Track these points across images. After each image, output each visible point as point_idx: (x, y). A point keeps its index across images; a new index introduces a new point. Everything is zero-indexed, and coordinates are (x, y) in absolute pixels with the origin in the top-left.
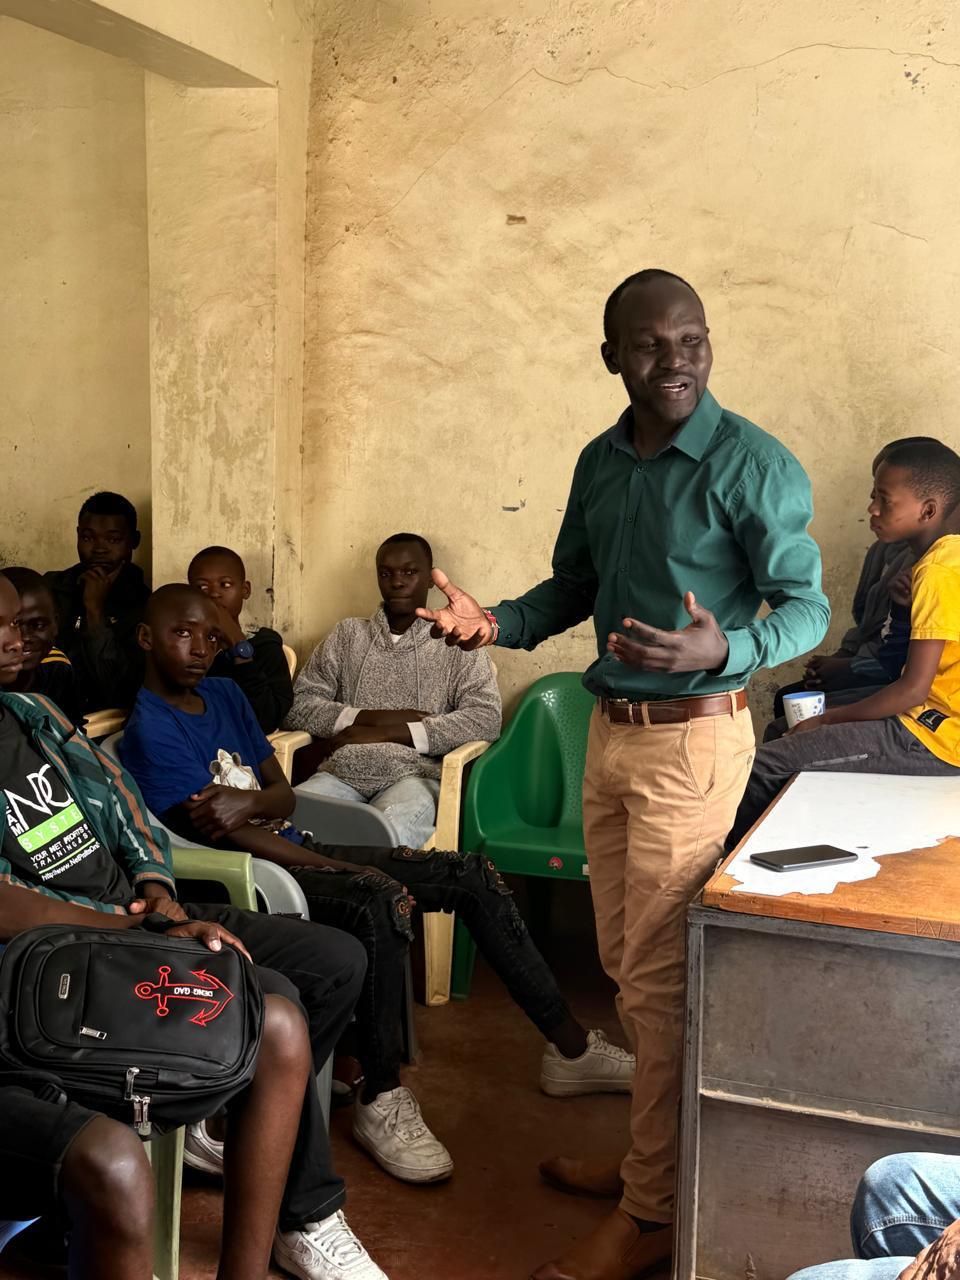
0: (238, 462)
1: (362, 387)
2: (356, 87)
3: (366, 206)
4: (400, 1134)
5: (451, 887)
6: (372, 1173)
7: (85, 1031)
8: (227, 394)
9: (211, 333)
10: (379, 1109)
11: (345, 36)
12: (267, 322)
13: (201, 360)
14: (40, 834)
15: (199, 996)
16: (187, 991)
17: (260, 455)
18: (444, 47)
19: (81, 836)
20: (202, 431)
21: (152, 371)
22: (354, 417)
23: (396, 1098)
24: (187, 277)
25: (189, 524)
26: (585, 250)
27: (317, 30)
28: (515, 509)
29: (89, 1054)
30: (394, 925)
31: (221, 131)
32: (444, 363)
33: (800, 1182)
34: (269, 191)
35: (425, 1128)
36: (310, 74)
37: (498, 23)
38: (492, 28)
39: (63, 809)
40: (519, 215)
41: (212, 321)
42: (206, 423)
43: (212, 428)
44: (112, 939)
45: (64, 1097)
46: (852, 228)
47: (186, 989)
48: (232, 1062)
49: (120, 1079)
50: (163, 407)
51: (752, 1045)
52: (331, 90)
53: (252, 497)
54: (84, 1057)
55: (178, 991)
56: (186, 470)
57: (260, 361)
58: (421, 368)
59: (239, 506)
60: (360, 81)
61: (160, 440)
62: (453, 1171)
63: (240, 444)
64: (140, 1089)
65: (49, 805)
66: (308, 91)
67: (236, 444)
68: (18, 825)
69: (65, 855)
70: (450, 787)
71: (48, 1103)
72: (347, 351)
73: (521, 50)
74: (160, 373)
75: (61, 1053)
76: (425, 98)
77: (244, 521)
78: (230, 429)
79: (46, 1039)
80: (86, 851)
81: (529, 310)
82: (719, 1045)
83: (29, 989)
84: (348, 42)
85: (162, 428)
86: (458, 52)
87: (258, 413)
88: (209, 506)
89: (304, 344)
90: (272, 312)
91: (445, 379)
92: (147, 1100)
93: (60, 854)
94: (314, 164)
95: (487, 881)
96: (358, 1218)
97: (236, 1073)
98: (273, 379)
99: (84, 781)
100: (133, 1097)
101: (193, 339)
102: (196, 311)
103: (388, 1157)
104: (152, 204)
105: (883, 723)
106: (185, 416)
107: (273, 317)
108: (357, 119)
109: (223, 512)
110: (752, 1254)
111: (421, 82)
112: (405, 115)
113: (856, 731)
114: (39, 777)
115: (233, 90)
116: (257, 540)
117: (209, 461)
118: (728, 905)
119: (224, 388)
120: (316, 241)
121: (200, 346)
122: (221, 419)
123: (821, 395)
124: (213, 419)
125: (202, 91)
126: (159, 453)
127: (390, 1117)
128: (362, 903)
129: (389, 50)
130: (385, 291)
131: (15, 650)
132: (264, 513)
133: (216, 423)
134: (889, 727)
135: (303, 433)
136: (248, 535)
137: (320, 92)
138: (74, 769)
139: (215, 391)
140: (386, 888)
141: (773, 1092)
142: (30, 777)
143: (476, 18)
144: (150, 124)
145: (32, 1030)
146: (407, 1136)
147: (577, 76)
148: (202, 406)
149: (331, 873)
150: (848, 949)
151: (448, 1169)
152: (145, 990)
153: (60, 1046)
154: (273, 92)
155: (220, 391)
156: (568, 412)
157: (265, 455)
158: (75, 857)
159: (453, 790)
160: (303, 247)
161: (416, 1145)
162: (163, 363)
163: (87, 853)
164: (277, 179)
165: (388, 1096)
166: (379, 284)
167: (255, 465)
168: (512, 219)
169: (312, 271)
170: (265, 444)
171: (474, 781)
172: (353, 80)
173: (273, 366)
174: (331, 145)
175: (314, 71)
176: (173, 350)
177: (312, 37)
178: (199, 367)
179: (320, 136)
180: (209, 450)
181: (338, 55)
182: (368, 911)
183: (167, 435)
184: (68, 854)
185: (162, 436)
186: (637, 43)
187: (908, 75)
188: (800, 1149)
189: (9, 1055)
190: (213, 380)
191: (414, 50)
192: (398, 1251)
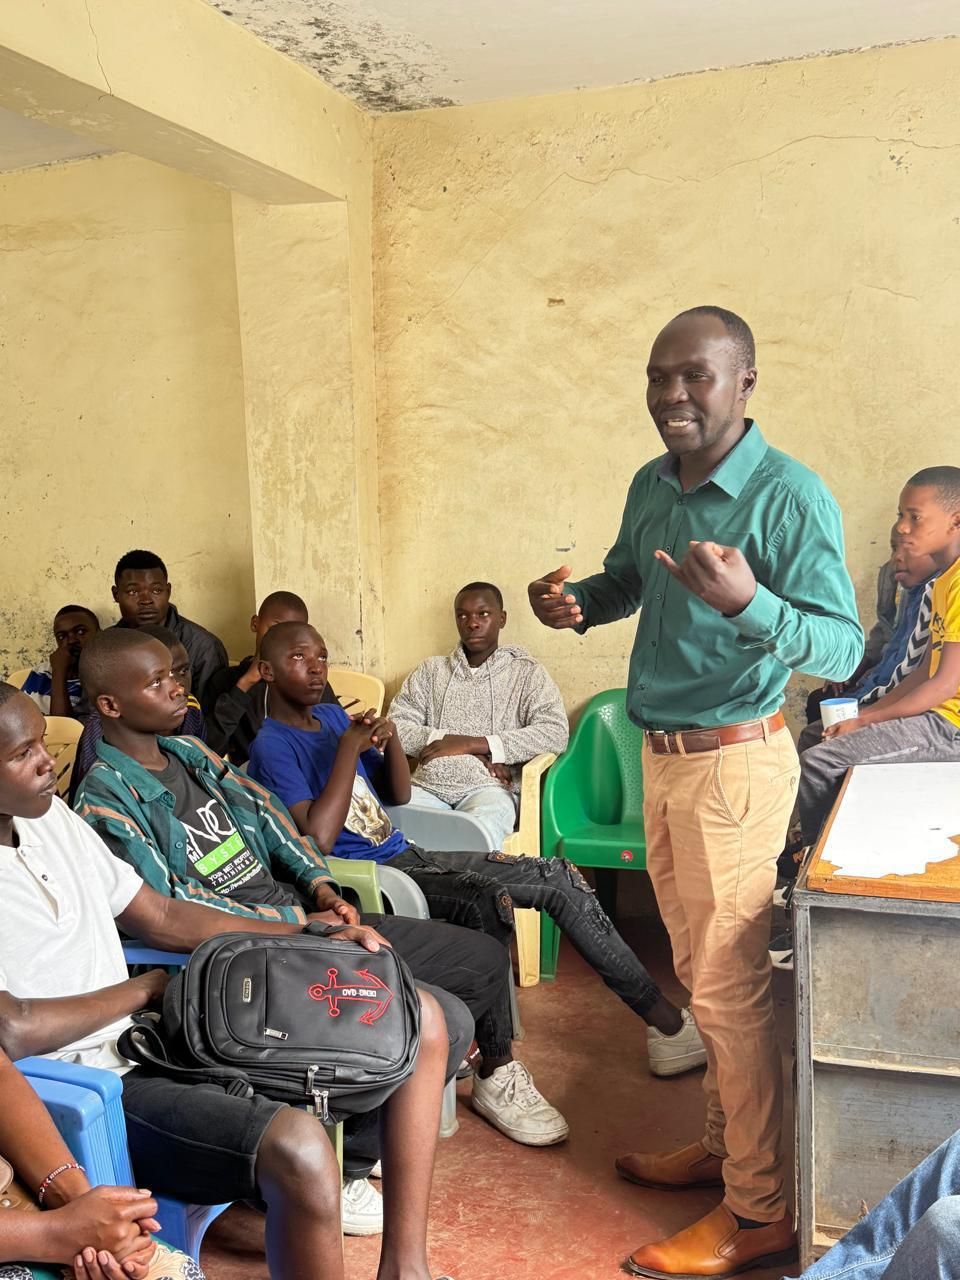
0: (326, 523)
1: (428, 453)
2: (412, 198)
3: (425, 299)
4: (519, 1102)
5: (539, 887)
6: (497, 1140)
7: (269, 1032)
8: (314, 465)
9: (298, 413)
10: (498, 1083)
11: (400, 155)
12: (346, 401)
13: (290, 438)
14: (214, 860)
15: (363, 997)
16: (353, 992)
17: (345, 516)
18: (486, 160)
19: (248, 859)
20: (294, 499)
21: (249, 450)
22: (423, 480)
23: (511, 1071)
24: (276, 368)
25: (286, 580)
26: (617, 324)
27: (376, 152)
28: (566, 550)
29: (273, 1054)
30: (499, 917)
31: (300, 241)
32: (499, 428)
33: (908, 1133)
34: (343, 291)
35: (539, 1096)
36: (372, 189)
37: (533, 135)
38: (527, 141)
39: (228, 837)
40: (558, 298)
41: (298, 405)
42: (297, 492)
43: (302, 495)
44: (284, 944)
45: (251, 1090)
46: (850, 292)
47: (353, 990)
48: (397, 1058)
49: (302, 1075)
50: (260, 480)
51: (858, 1013)
52: (390, 201)
53: (340, 552)
54: (270, 1056)
55: (347, 992)
56: (283, 532)
57: (342, 435)
58: (478, 434)
59: (329, 560)
60: (415, 192)
61: (259, 509)
62: (569, 1134)
63: (328, 507)
64: (319, 1084)
65: (217, 834)
66: (371, 203)
67: (325, 508)
68: (194, 853)
69: (237, 875)
70: (530, 793)
71: (237, 1098)
72: (414, 424)
73: (554, 157)
74: (256, 450)
75: (250, 1053)
76: (473, 203)
77: (334, 573)
78: (319, 497)
79: (235, 1040)
80: (254, 871)
81: (571, 379)
82: (827, 1015)
83: (216, 994)
84: (403, 160)
85: (260, 497)
86: (499, 162)
87: (342, 480)
88: (303, 563)
89: (377, 420)
90: (351, 393)
91: (501, 442)
92: (326, 1094)
93: (233, 873)
94: (378, 266)
95: (572, 880)
96: (492, 1180)
97: (402, 1067)
98: (353, 450)
99: (240, 810)
100: (313, 1091)
101: (283, 421)
102: (284, 396)
103: (509, 1124)
104: (242, 308)
105: (923, 717)
106: (279, 486)
107: (352, 398)
108: (414, 226)
109: (315, 568)
110: (866, 1200)
111: (467, 190)
112: (455, 219)
113: (903, 727)
114: (205, 811)
115: (309, 205)
116: (346, 590)
117: (302, 524)
118: (831, 888)
119: (312, 461)
120: (384, 331)
121: (289, 426)
122: (310, 487)
123: (832, 436)
124: (302, 488)
125: (281, 208)
126: (258, 519)
127: (508, 1090)
128: (470, 899)
129: (439, 165)
130: (445, 370)
131: (178, 695)
132: (351, 565)
133: (306, 490)
134: (932, 720)
135: (380, 495)
136: (338, 585)
137: (380, 201)
138: (231, 801)
139: (304, 463)
140: (489, 885)
141: (880, 1055)
142: (199, 811)
143: (513, 132)
144: (238, 239)
145: (222, 1032)
146: (525, 1104)
147: (603, 176)
148: (293, 476)
149: (437, 874)
150: (943, 923)
151: (565, 1132)
152: (318, 992)
153: (249, 1046)
154: (342, 205)
155: (308, 463)
156: (609, 463)
157: (349, 516)
158: (245, 875)
159: (533, 796)
160: (373, 337)
161: (534, 1111)
162: (258, 443)
163: (255, 872)
164: (350, 280)
165: (503, 1069)
166: (440, 365)
167: (341, 526)
168: (552, 301)
169: (380, 357)
170: (349, 507)
171: (549, 788)
172: (409, 192)
173: (353, 438)
174: (393, 248)
175: (374, 186)
176: (266, 430)
177: (371, 158)
178: (289, 444)
179: (383, 241)
180: (301, 514)
181: (395, 171)
182: (475, 906)
183: (264, 503)
184: (239, 873)
185: (260, 505)
186: (653, 145)
187: (893, 158)
188: (906, 1103)
189: (203, 1055)
190: (302, 454)
191: (460, 164)
192: (532, 1210)
